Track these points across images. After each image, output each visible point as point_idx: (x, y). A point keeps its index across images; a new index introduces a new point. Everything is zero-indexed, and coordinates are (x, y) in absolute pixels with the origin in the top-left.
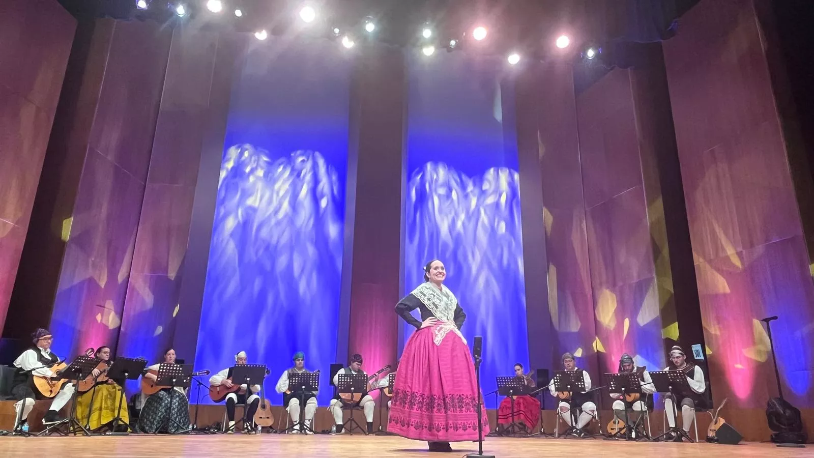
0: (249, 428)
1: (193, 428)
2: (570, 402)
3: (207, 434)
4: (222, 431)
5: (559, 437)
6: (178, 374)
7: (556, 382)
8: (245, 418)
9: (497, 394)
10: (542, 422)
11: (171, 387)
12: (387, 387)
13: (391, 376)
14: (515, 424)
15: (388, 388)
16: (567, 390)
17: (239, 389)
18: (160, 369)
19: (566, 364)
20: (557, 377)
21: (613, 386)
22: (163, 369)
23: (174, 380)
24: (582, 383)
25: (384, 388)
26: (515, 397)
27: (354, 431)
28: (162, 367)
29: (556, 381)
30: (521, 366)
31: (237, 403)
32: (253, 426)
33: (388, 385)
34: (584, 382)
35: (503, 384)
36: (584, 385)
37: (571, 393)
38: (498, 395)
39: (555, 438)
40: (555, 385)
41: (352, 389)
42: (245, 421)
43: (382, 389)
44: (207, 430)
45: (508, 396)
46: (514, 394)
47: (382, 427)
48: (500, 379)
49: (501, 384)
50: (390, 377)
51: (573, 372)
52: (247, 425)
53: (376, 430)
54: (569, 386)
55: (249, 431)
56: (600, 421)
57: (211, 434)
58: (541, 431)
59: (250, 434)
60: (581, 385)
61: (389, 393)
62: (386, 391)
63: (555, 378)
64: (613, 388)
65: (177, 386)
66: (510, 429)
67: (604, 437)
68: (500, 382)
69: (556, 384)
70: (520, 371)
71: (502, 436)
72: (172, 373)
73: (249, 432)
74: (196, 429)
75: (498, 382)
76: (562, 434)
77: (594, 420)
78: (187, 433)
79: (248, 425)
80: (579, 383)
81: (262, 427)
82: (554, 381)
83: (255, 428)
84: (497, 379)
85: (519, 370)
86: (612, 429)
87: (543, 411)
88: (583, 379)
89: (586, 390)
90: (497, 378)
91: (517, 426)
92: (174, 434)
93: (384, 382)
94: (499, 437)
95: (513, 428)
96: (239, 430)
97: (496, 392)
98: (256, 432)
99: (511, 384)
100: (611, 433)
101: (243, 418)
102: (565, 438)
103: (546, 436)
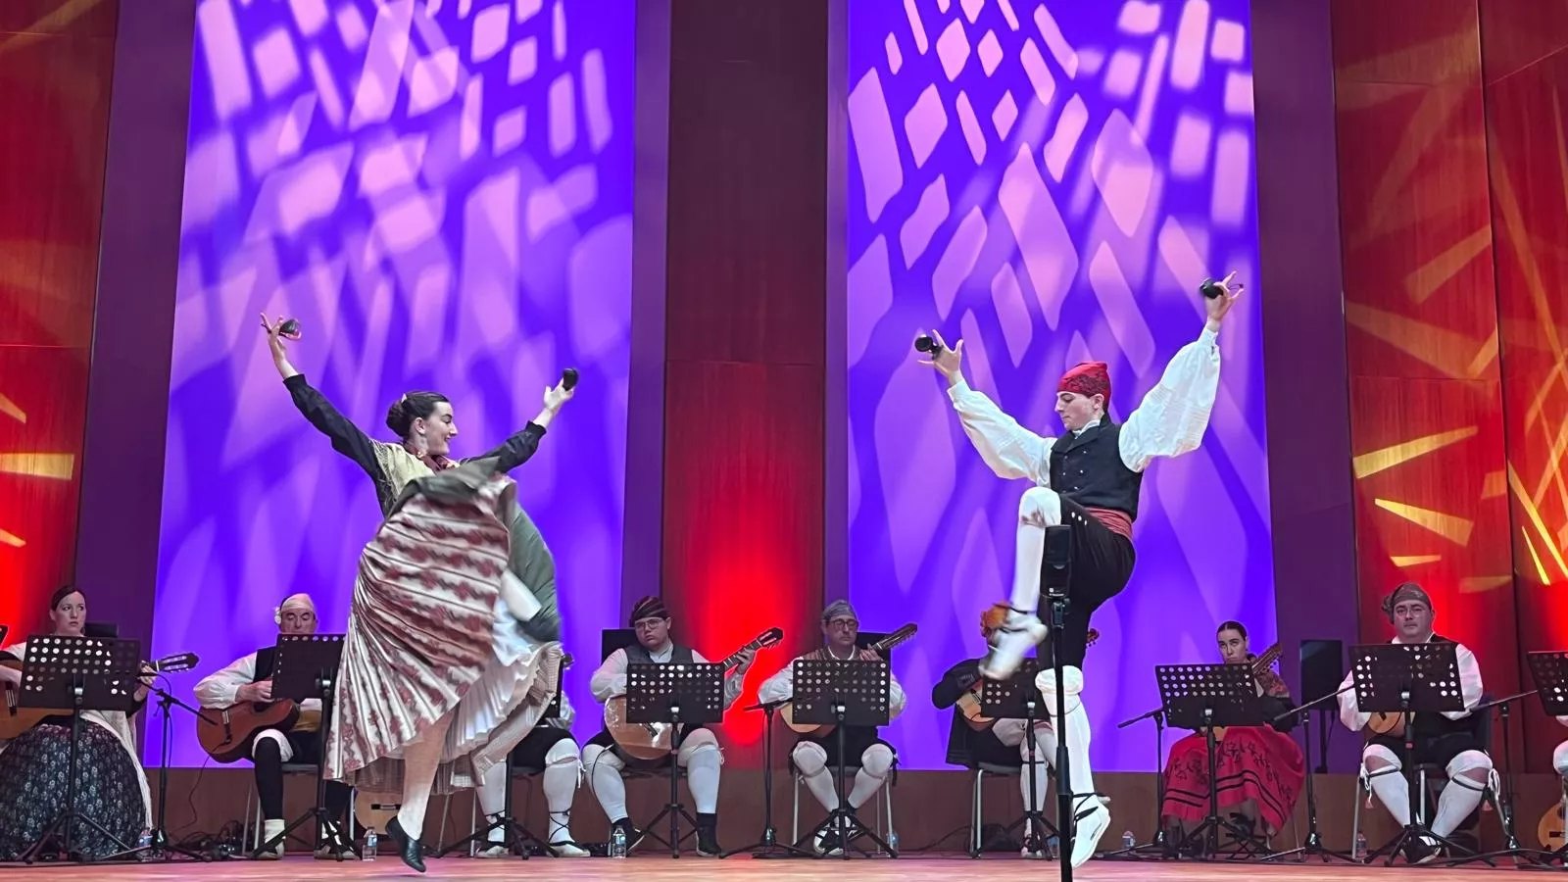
0: (337, 837)
1: (153, 841)
2: (1409, 746)
3: (202, 860)
4: (250, 847)
5: (1368, 861)
6: (91, 672)
7: (1362, 682)
8: (321, 809)
9: (1159, 723)
10: (1313, 813)
11: (71, 711)
12: (789, 700)
13: (800, 665)
14: (1220, 820)
15: (791, 706)
16: (1397, 706)
17: (295, 715)
18: (28, 654)
19: (1400, 618)
20: (1364, 664)
21: (1557, 690)
22: (39, 655)
23: (79, 691)
24: (1453, 684)
25: (779, 703)
26: (1220, 732)
27: (681, 846)
28: (34, 650)
29: (1361, 677)
30: (1243, 634)
31: (292, 761)
32: (352, 837)
33: (790, 695)
34: (1457, 679)
35: (1181, 690)
36: (1458, 688)
37: (1413, 714)
38: (1164, 724)
39: (1354, 863)
40: (1359, 691)
41: (675, 709)
42: (322, 820)
43: (769, 707)
44: (201, 849)
45: (1198, 730)
46: (1216, 720)
47: (774, 831)
48: (1168, 674)
49: (1172, 690)
50: (796, 669)
51: (1421, 646)
52: (329, 831)
53: (757, 841)
54: (1405, 695)
55: (334, 847)
56: (1512, 809)
57: (214, 860)
58: (1307, 843)
59: (341, 860)
60: (1448, 689)
61: (794, 723)
62: (787, 713)
63: (1359, 668)
64: (1560, 699)
65: (88, 707)
66: (1205, 833)
67: (1525, 861)
68: (1169, 682)
69: (1363, 686)
70: (1239, 646)
71: (1177, 859)
72: (70, 666)
73: (335, 855)
74: (165, 845)
75: (1161, 683)
76: (1380, 852)
77: (1486, 803)
78: (132, 858)
79: (333, 828)
80: (1443, 684)
81: (379, 836)
82: (1355, 677)
83: (357, 841)
84: (1159, 675)
85: (1233, 641)
86: (1556, 834)
87: (1315, 776)
88: (1456, 670)
89: (1466, 705)
90: (1158, 668)
91: (1226, 825)
92: (92, 861)
93: (779, 686)
94: (1165, 860)
95: (1214, 832)
96: (302, 845)
97: (1157, 714)
98: (359, 854)
99: (1207, 689)
100: (1549, 847)
101: (316, 810)
102: (1387, 865)
103: (1326, 861)
